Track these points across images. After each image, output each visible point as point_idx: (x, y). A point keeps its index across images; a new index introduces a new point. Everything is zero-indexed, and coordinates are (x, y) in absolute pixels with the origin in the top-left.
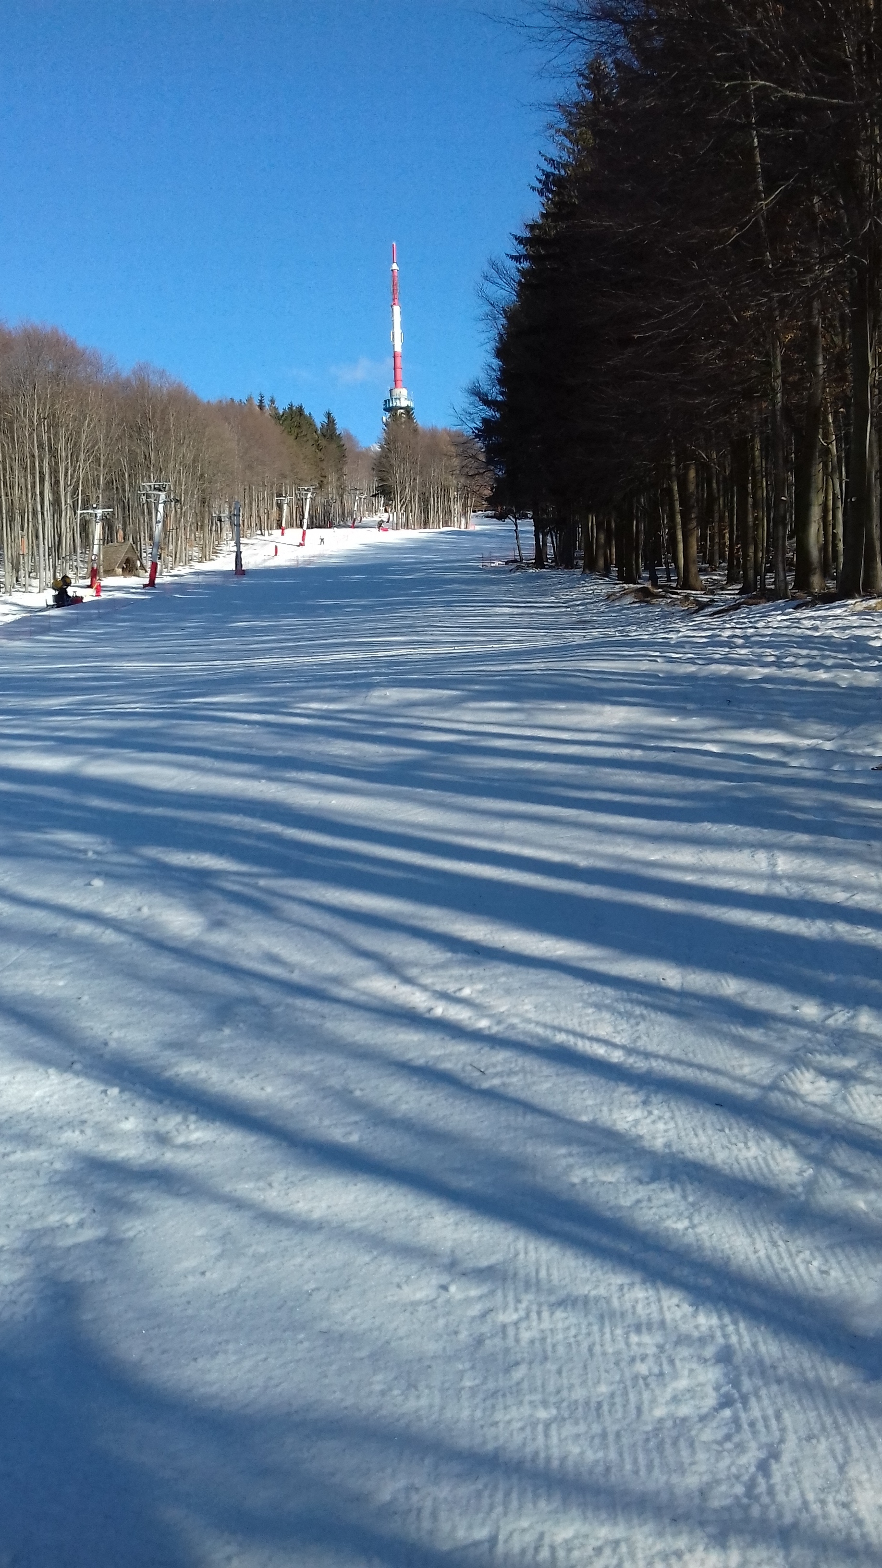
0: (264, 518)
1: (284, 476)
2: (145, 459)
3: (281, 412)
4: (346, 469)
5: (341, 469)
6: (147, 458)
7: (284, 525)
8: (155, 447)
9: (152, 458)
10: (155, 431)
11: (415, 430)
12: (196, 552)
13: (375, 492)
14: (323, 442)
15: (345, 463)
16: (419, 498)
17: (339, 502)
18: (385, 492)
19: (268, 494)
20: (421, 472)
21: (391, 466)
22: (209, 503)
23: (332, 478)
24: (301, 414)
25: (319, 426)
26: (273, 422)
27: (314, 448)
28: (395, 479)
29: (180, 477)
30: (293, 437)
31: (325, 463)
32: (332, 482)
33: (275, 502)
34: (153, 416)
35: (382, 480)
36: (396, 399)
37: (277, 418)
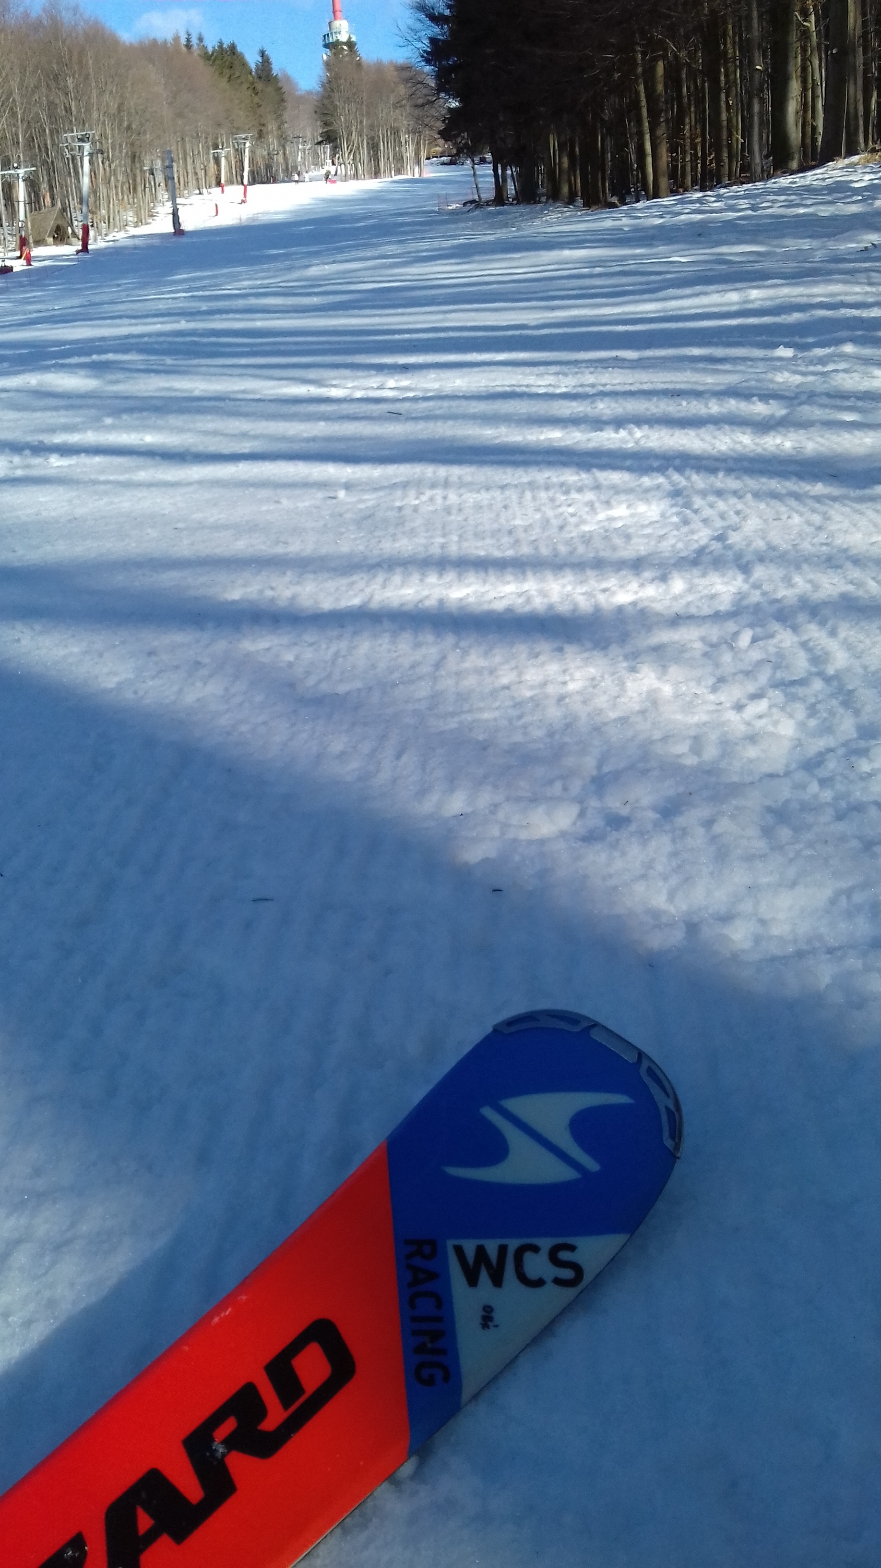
0: (201, 174)
1: (219, 125)
2: (66, 111)
3: (210, 50)
4: (286, 116)
5: (281, 115)
6: (68, 110)
7: (223, 181)
8: (76, 98)
9: (73, 109)
10: (74, 78)
11: (359, 64)
12: (130, 216)
13: (320, 139)
14: (259, 86)
15: (285, 108)
16: (368, 143)
17: (281, 153)
18: (330, 138)
19: (203, 147)
20: (368, 114)
21: (335, 107)
22: (139, 157)
23: (272, 126)
24: (234, 53)
25: (253, 66)
26: (202, 62)
27: (250, 92)
28: (340, 123)
29: (106, 129)
30: (225, 79)
31: (262, 108)
32: (272, 131)
33: (211, 156)
34: (70, 59)
35: (326, 124)
36: (335, 33)
37: (207, 57)
